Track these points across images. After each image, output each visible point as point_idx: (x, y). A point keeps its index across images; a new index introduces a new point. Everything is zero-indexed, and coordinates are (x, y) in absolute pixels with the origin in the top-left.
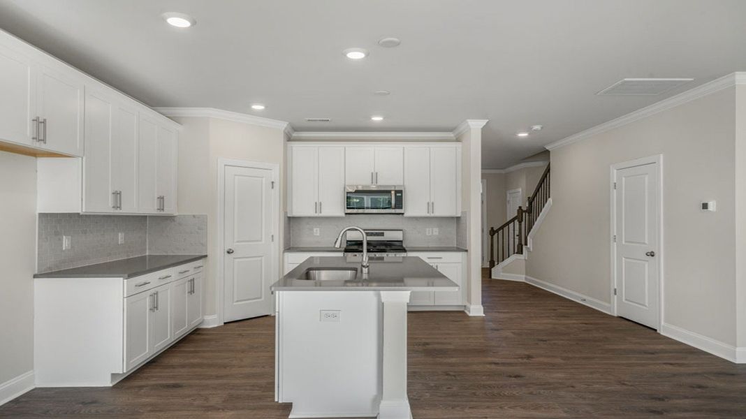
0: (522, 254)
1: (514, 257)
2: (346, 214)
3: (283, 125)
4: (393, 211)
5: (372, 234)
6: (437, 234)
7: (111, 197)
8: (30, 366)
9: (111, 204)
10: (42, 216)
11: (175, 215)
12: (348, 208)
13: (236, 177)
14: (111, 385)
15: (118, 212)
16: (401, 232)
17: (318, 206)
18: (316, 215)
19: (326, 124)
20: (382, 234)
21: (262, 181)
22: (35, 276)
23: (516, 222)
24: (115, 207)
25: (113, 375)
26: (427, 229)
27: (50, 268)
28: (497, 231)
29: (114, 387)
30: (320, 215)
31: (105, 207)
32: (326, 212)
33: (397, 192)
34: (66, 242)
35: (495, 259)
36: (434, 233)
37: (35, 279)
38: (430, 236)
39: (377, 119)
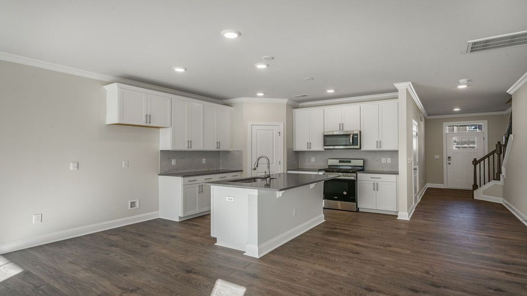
0: (500, 180)
1: (493, 183)
2: (325, 149)
3: (285, 101)
4: (352, 147)
5: (343, 162)
6: (390, 162)
7: (186, 143)
8: (157, 209)
9: (186, 146)
10: (161, 151)
11: (231, 150)
12: (324, 146)
13: (258, 131)
14: (178, 221)
15: (190, 149)
16: (362, 160)
17: (309, 145)
18: (308, 150)
19: (305, 98)
20: (350, 162)
21: (273, 132)
22: (159, 175)
23: (496, 155)
24: (188, 147)
25: (180, 217)
26: (383, 159)
27: (166, 172)
28: (480, 161)
29: (179, 222)
30: (311, 150)
31: (184, 147)
32: (314, 148)
33: (354, 135)
34: (173, 162)
35: (478, 184)
36: (388, 162)
37: (160, 176)
38: (385, 164)
39: (331, 91)
